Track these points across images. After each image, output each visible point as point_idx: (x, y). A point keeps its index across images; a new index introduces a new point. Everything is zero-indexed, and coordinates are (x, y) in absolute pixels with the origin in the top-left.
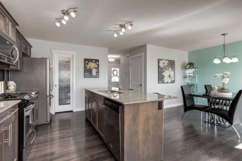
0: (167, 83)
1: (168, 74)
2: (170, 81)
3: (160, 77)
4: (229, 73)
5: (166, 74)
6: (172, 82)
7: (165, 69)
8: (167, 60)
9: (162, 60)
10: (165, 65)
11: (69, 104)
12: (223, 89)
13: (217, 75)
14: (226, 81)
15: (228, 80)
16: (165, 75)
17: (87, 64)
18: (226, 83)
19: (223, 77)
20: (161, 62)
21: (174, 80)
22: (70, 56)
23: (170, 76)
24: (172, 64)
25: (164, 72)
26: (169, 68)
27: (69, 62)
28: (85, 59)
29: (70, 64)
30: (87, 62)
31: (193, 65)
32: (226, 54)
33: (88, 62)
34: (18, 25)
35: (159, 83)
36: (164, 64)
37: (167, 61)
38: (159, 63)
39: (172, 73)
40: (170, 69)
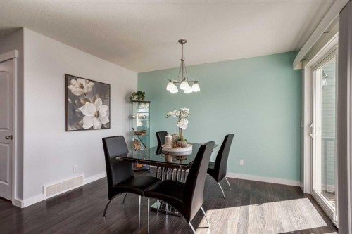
0: (92, 129)
1: (95, 111)
2: (97, 124)
3: (70, 118)
4: (188, 110)
5: (88, 110)
6: (103, 128)
7: (87, 100)
8: (90, 81)
9: (76, 78)
10: (86, 90)
12: (180, 140)
13: (171, 113)
14: (184, 124)
15: (186, 122)
16: (84, 113)
18: (184, 128)
19: (180, 118)
20: (73, 81)
21: (109, 124)
23: (97, 115)
24: (102, 90)
25: (82, 105)
26: (95, 99)
31: (143, 96)
32: (185, 76)
35: (67, 130)
36: (82, 87)
37: (92, 84)
38: (67, 83)
39: (103, 110)
40: (99, 100)
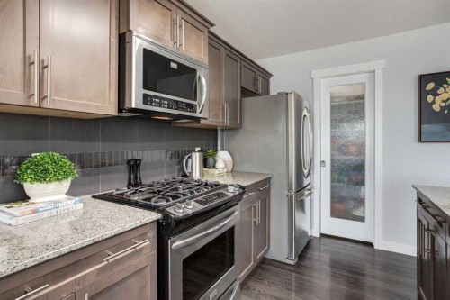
11: (362, 219)
17: (434, 93)
22: (363, 78)
27: (362, 97)
28: (421, 77)
29: (364, 104)
30: (431, 86)
33: (439, 85)
34: (212, 25)
